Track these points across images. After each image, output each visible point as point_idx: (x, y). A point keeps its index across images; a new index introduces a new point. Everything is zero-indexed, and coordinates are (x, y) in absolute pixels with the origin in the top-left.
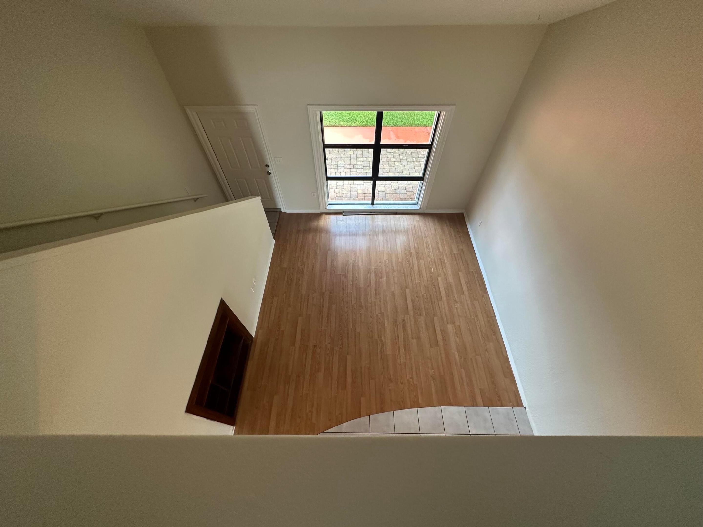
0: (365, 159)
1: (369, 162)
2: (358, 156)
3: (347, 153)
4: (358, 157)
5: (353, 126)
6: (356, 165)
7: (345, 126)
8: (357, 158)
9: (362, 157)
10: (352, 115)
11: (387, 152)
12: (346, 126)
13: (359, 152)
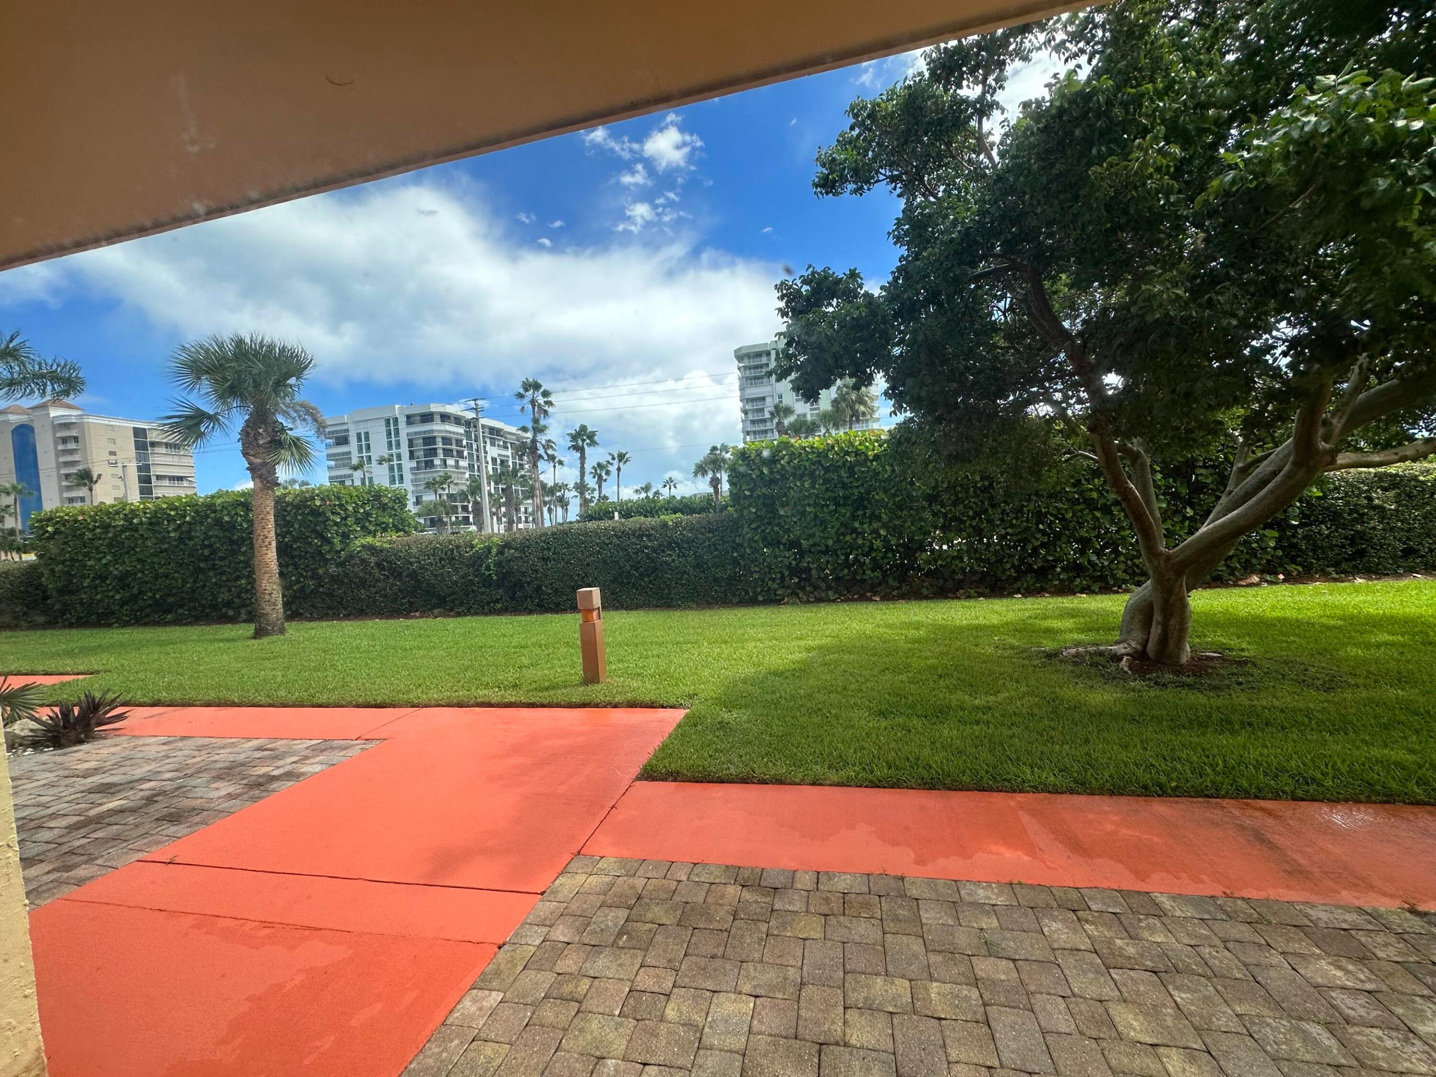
0: (901, 987)
1: (935, 1023)
2: (857, 962)
3: (784, 925)
4: (853, 972)
5: (829, 782)
6: (837, 1044)
7: (795, 784)
8: (849, 977)
9: (881, 969)
10: (826, 743)
11: (1056, 946)
12: (798, 780)
13: (861, 930)
